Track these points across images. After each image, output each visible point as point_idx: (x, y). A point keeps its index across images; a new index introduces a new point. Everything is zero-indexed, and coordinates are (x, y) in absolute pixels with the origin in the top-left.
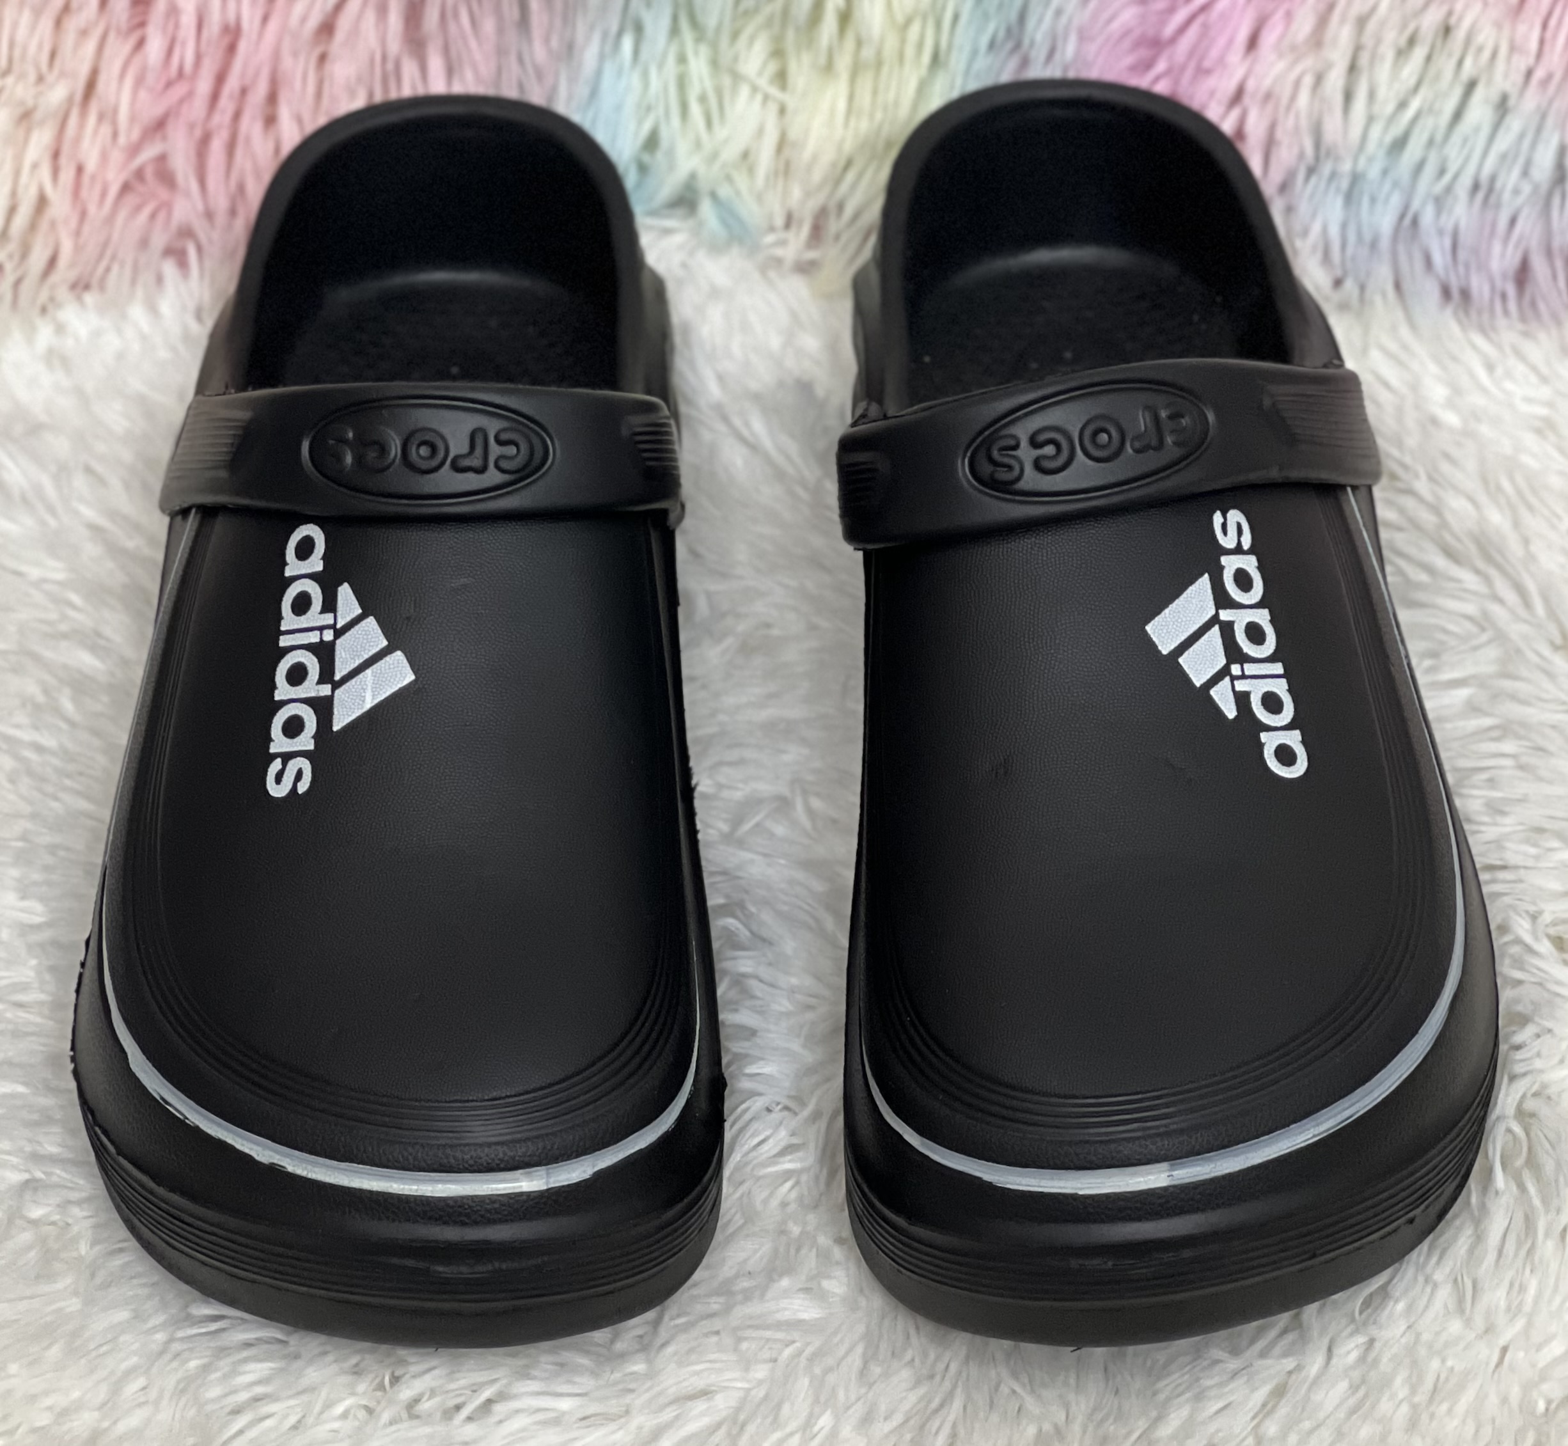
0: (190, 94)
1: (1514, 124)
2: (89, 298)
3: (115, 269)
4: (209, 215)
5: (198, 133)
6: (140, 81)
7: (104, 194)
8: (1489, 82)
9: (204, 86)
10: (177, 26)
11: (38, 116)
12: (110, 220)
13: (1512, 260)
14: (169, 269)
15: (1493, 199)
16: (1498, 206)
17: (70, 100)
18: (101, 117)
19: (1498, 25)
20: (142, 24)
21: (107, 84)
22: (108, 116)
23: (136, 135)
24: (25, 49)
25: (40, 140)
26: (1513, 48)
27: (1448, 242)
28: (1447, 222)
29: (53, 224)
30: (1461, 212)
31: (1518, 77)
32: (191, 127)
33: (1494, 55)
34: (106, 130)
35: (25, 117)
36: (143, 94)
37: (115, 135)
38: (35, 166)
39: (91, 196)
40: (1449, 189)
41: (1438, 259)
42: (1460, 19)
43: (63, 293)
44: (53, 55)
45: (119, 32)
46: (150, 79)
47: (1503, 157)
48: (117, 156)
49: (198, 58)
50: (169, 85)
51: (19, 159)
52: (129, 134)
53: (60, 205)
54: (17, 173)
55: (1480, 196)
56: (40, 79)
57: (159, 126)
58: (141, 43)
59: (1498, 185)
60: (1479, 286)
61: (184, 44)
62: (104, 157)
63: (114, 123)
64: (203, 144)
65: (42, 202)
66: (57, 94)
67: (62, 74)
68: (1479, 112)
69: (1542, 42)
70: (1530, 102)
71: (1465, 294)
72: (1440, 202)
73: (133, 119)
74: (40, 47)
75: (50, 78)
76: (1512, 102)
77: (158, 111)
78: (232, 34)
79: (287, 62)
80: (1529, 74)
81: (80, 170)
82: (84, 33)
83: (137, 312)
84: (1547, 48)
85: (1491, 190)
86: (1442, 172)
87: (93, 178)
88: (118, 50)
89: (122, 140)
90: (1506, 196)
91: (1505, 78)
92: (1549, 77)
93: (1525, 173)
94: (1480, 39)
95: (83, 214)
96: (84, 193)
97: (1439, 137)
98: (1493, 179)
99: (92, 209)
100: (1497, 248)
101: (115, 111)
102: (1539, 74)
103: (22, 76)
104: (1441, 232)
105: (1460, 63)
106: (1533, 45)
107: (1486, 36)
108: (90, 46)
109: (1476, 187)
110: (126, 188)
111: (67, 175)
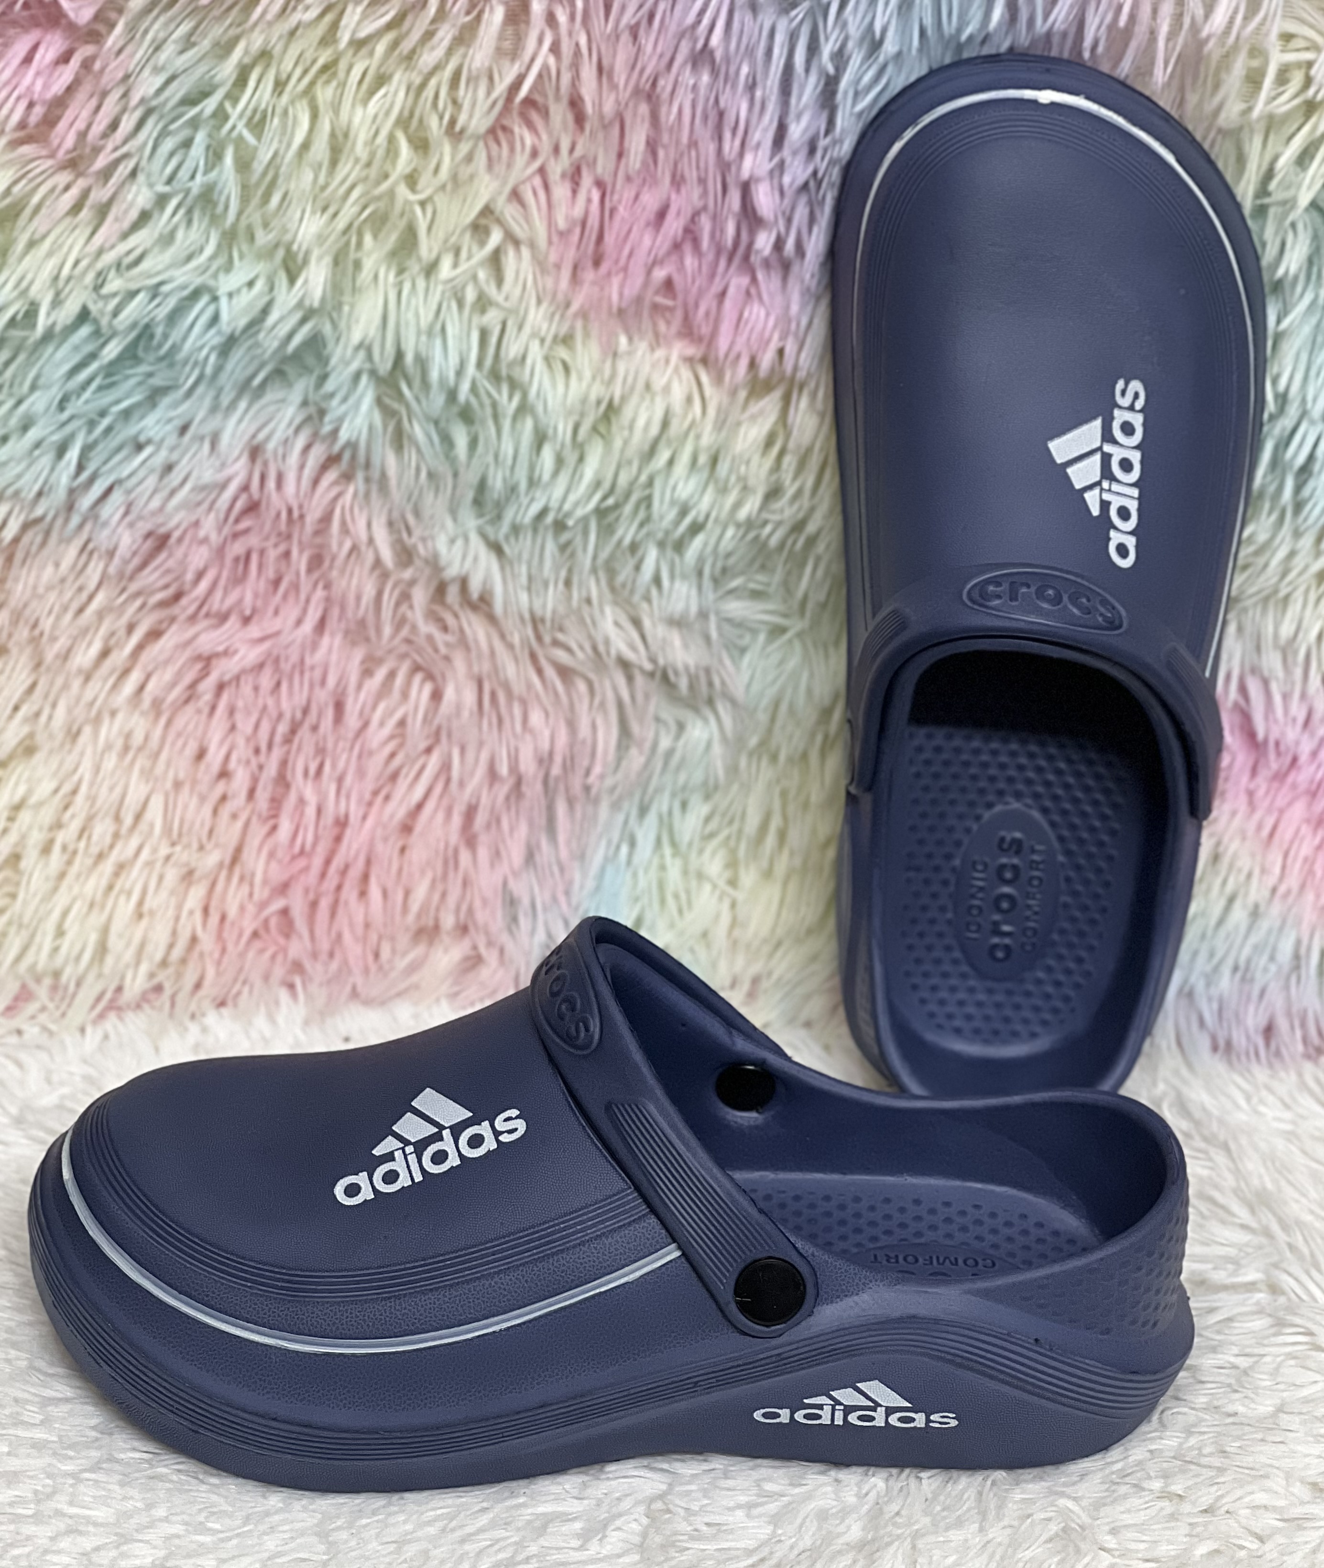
0: (307, 869)
1: (1264, 925)
2: (224, 1011)
3: (246, 990)
4: (315, 955)
5: (311, 896)
6: (272, 855)
7: (240, 935)
8: (1246, 894)
9: (317, 862)
10: (302, 814)
11: (197, 875)
12: (242, 955)
13: (1263, 1022)
14: (284, 995)
15: (1249, 976)
16: (1252, 980)
17: (221, 865)
18: (242, 879)
19: (1253, 855)
20: (275, 816)
21: (248, 854)
22: (246, 879)
23: (266, 893)
24: (192, 824)
25: (196, 896)
26: (1263, 871)
27: (1215, 1006)
28: (1214, 992)
29: (201, 955)
30: (1225, 983)
31: (1266, 893)
32: (307, 891)
33: (1249, 876)
34: (245, 889)
35: (188, 876)
36: (274, 865)
37: (251, 895)
38: (191, 913)
39: (230, 935)
40: (1216, 969)
41: (1209, 1019)
42: (1226, 849)
43: (206, 1004)
44: (211, 832)
45: (260, 816)
46: (280, 854)
47: (1255, 947)
48: (251, 909)
49: (317, 838)
50: (294, 858)
51: (179, 907)
52: (260, 893)
53: (207, 942)
54: (177, 919)
55: (1239, 975)
56: (201, 848)
57: (284, 888)
58: (274, 828)
59: (1253, 965)
60: (1239, 1039)
61: (306, 829)
62: (242, 909)
63: (252, 885)
64: (314, 905)
65: (194, 940)
66: (212, 859)
67: (217, 845)
68: (1239, 915)
69: (1284, 867)
70: (1276, 909)
71: (1229, 1045)
72: (1210, 979)
73: (265, 882)
74: (202, 824)
75: (209, 847)
76: (1262, 909)
77: (285, 877)
78: (342, 823)
79: (380, 847)
80: (1274, 890)
81: (223, 918)
82: (234, 816)
83: (260, 1022)
84: (1287, 871)
85: (1247, 969)
86: (1212, 955)
87: (233, 924)
88: (258, 831)
89: (256, 896)
90: (1258, 975)
91: (1256, 892)
92: (1288, 892)
93: (1272, 958)
94: (1239, 863)
95: (224, 951)
96: (226, 935)
97: (1209, 933)
98: (1249, 962)
99: (230, 947)
100: (1251, 1009)
101: (253, 875)
102: (1282, 889)
103: (188, 846)
104: (1210, 999)
105: (1225, 882)
106: (1277, 870)
107: (1244, 863)
108: (239, 824)
109: (1236, 969)
110: (255, 935)
111: (214, 919)
